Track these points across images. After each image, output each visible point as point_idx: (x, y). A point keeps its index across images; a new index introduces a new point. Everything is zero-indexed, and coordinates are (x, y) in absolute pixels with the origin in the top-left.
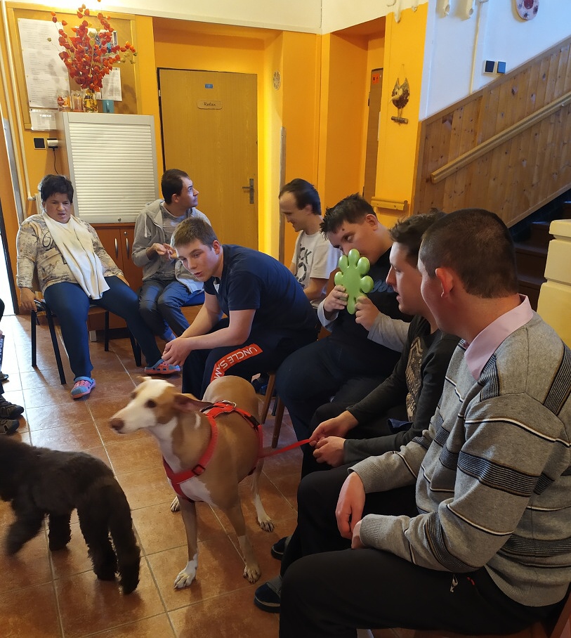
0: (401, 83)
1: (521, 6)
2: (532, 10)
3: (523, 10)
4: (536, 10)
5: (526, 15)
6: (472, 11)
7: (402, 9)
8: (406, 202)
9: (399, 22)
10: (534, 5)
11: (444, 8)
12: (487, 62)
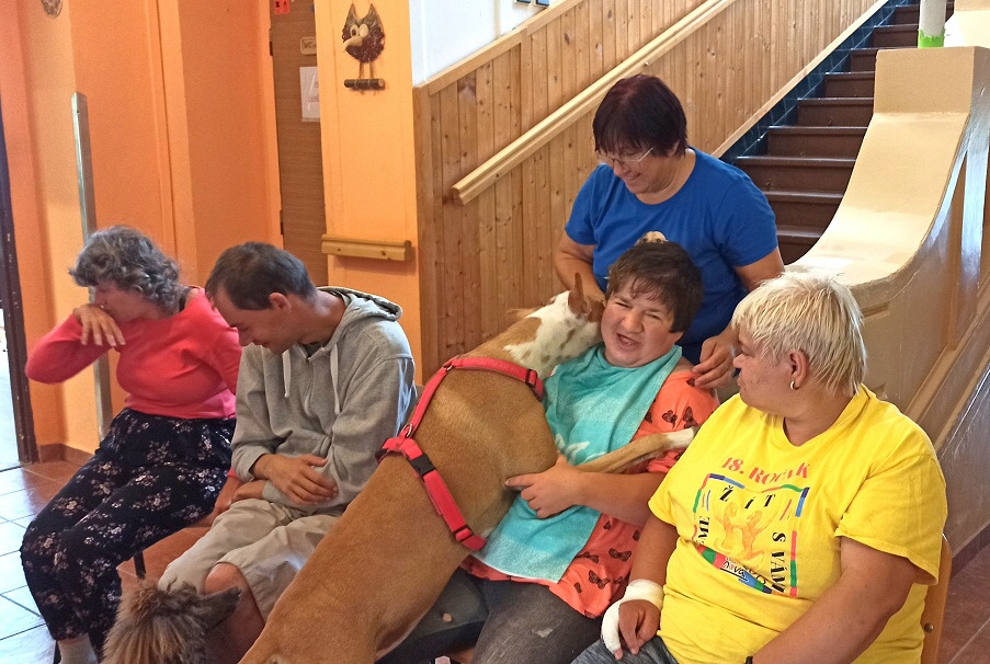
0: (362, 13)
8: (408, 244)
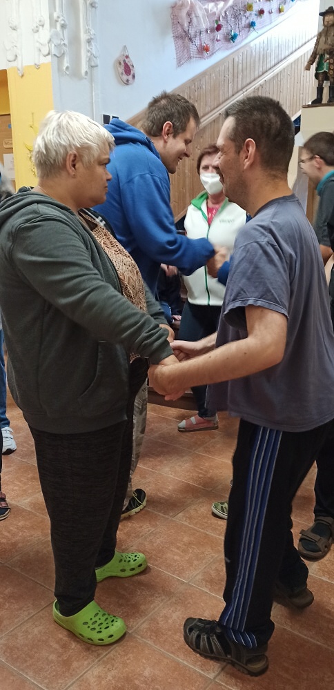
1: (122, 73)
2: (131, 76)
3: (125, 77)
4: (134, 77)
5: (128, 81)
6: (86, 73)
7: (24, 65)
9: (22, 76)
10: (132, 72)
11: (64, 68)
12: (104, 116)
